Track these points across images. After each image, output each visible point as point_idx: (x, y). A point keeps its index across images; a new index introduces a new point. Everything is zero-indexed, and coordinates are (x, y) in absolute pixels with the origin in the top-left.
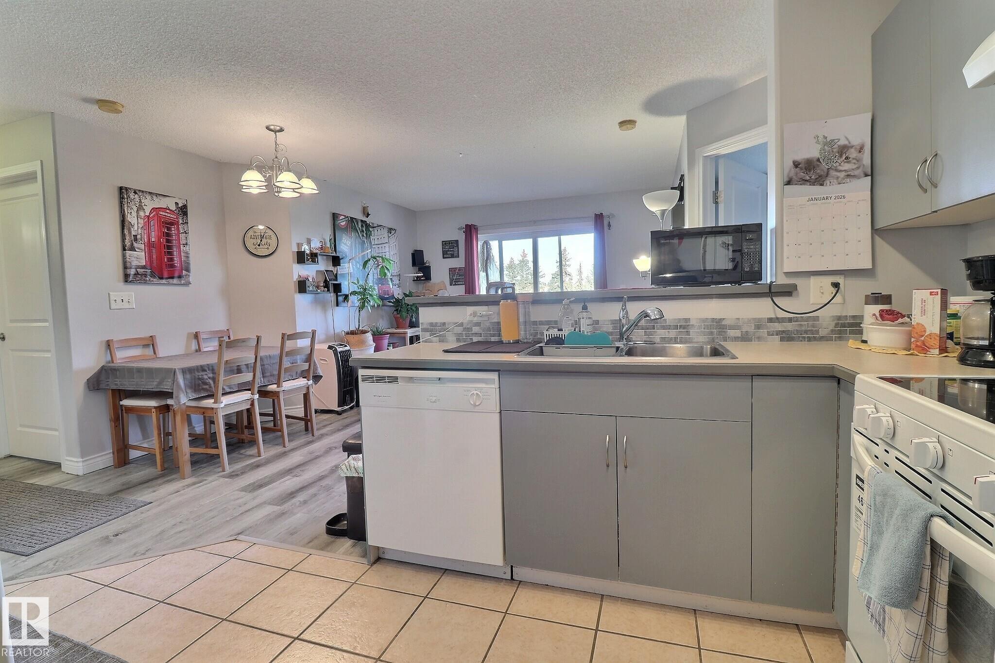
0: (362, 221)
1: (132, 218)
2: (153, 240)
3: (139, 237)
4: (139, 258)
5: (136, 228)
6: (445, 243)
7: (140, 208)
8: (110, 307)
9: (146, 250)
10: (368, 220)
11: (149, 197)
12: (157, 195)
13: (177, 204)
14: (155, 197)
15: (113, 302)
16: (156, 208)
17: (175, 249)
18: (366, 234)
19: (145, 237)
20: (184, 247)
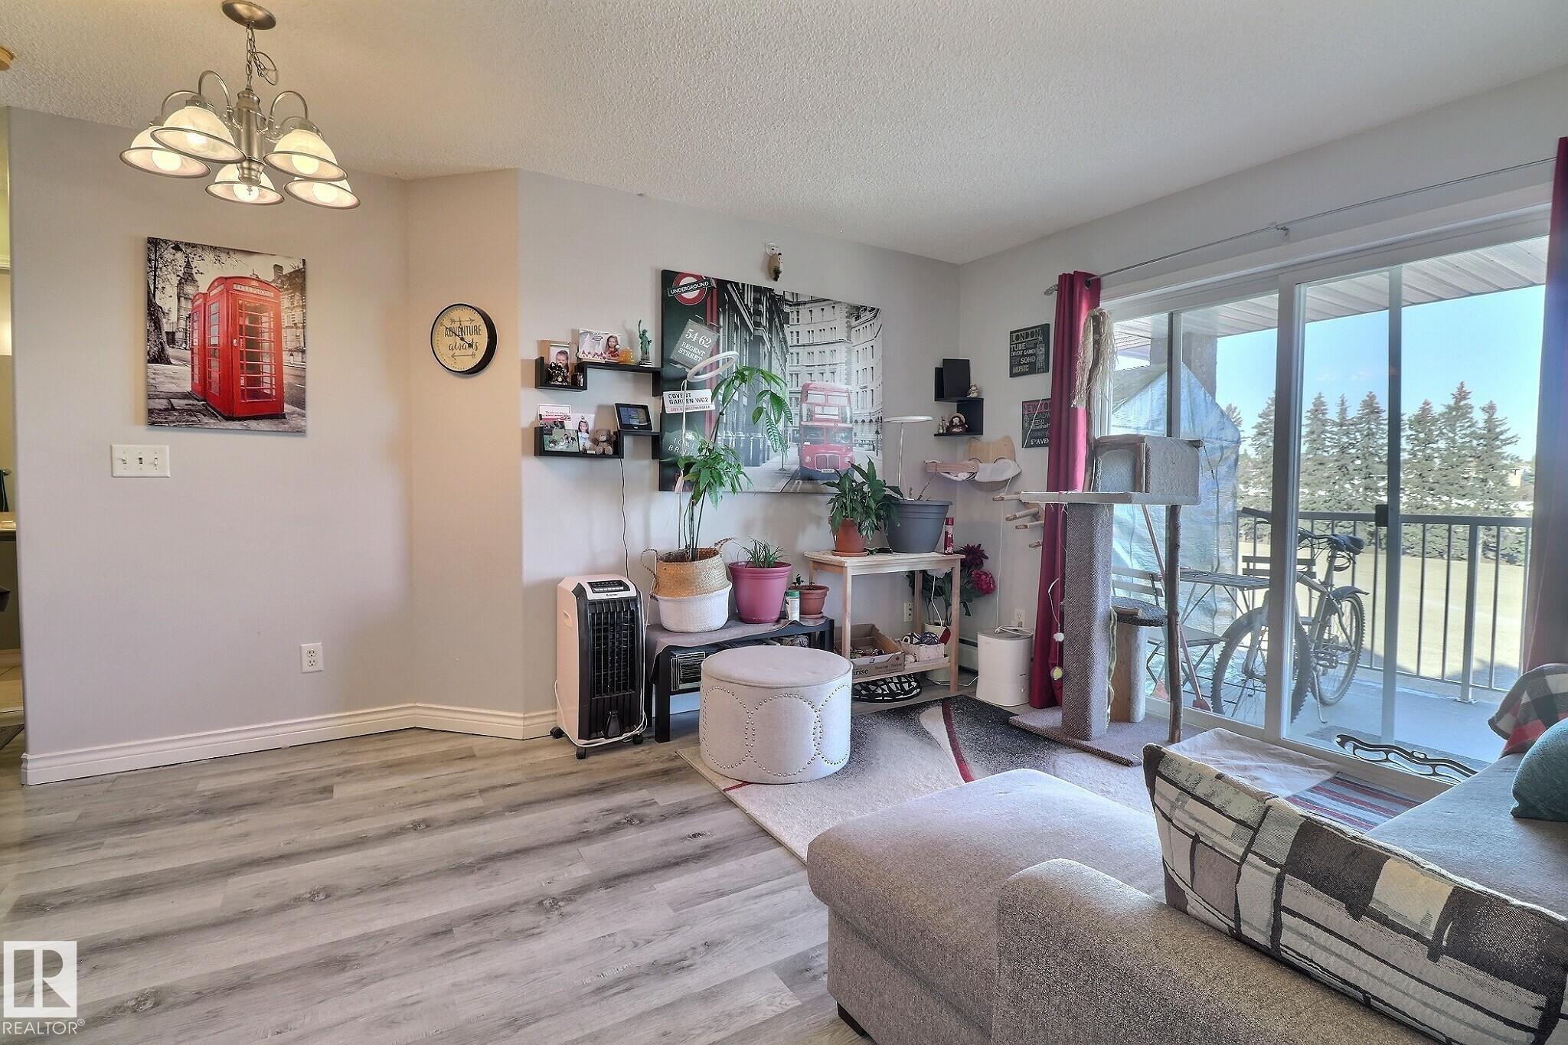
0: (757, 289)
1: (167, 300)
2: (214, 341)
3: (179, 336)
4: (179, 376)
5: (173, 317)
6: (1017, 336)
7: (188, 278)
8: (112, 472)
9: (196, 362)
10: (778, 287)
11: (210, 257)
12: (228, 251)
13: (278, 268)
14: (224, 257)
15: (118, 464)
16: (226, 278)
17: (266, 359)
18: (771, 321)
19: (196, 335)
20: (292, 355)
